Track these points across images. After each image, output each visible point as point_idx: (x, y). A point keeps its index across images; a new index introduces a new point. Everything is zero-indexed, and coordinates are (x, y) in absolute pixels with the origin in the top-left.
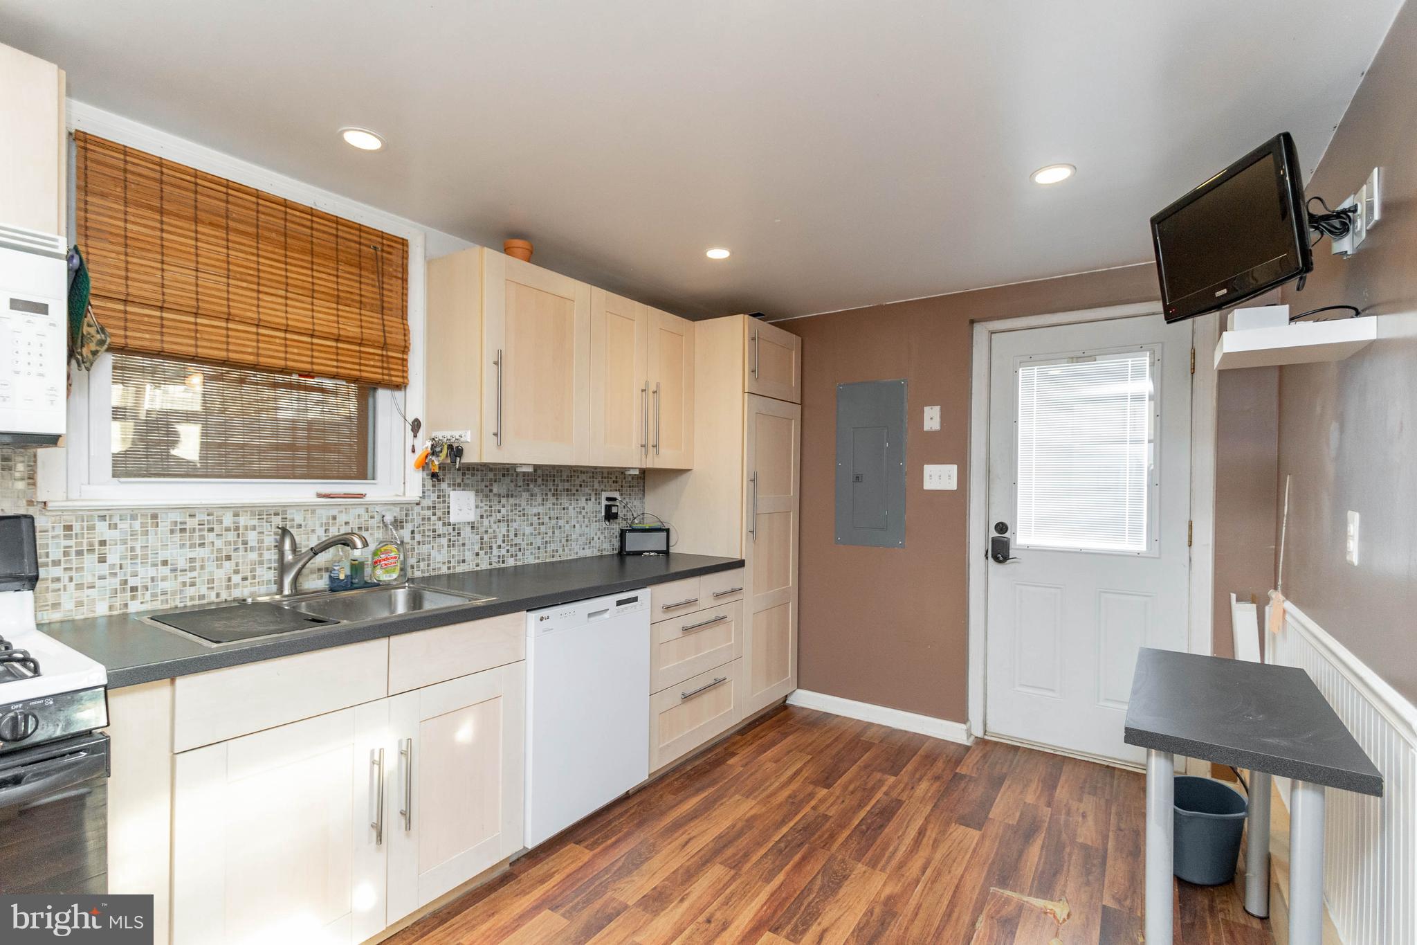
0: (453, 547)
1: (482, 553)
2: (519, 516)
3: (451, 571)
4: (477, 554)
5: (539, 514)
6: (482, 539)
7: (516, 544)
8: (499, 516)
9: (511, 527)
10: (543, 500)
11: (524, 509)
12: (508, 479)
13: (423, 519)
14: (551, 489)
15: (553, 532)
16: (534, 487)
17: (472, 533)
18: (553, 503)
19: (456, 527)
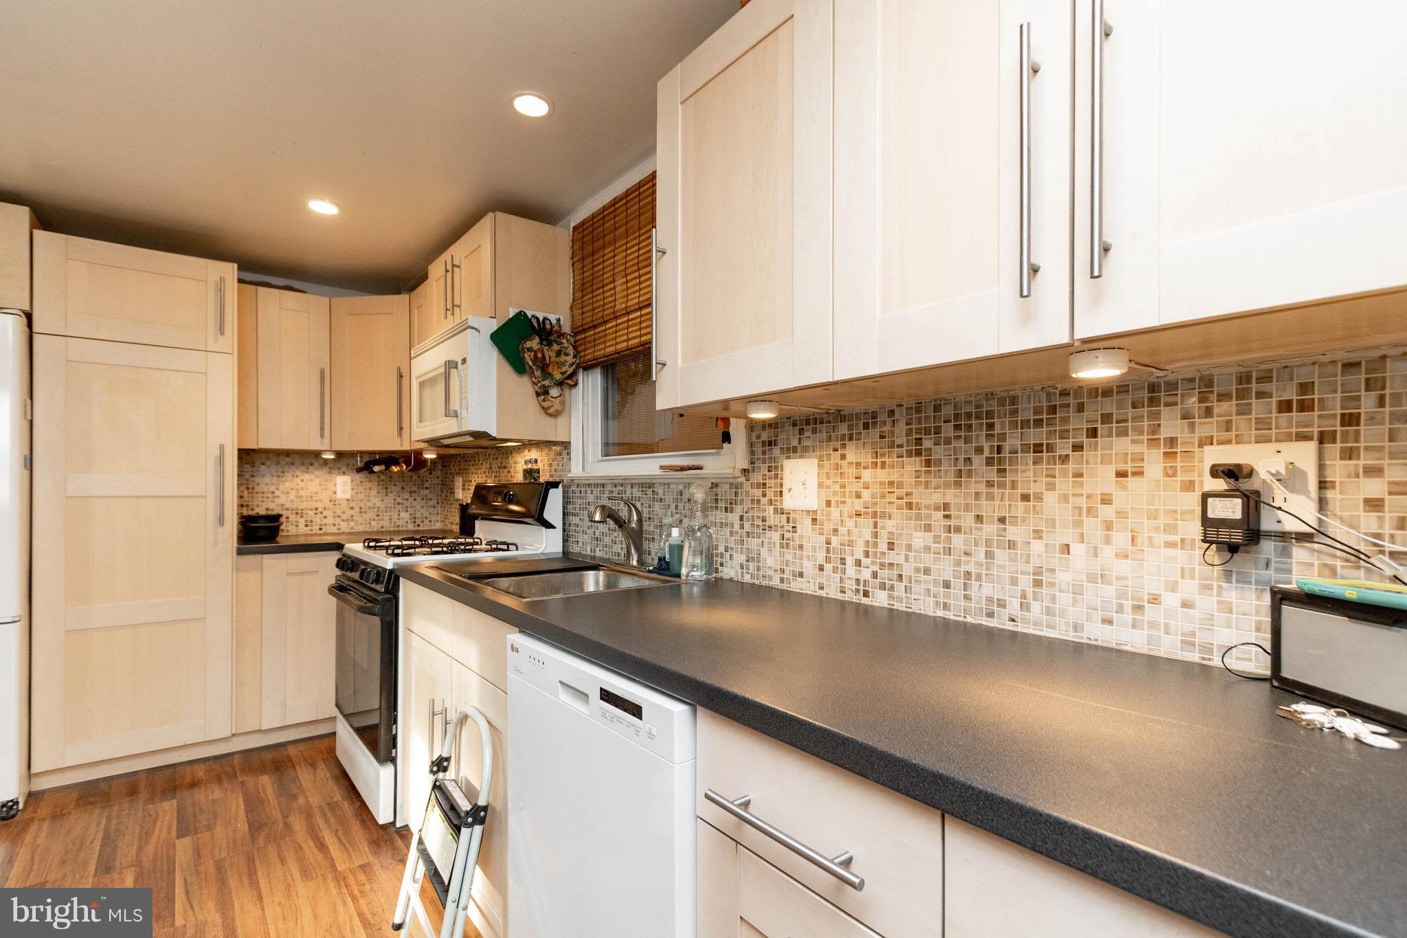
0: (787, 548)
1: (828, 567)
2: (899, 508)
3: (784, 586)
4: (821, 568)
5: (946, 506)
6: (828, 542)
7: (891, 565)
8: (858, 505)
9: (883, 528)
10: (959, 473)
11: (909, 494)
12: (875, 433)
13: (753, 501)
14: (982, 447)
15: (989, 555)
16: (936, 444)
17: (813, 529)
18: (987, 481)
19: (791, 516)
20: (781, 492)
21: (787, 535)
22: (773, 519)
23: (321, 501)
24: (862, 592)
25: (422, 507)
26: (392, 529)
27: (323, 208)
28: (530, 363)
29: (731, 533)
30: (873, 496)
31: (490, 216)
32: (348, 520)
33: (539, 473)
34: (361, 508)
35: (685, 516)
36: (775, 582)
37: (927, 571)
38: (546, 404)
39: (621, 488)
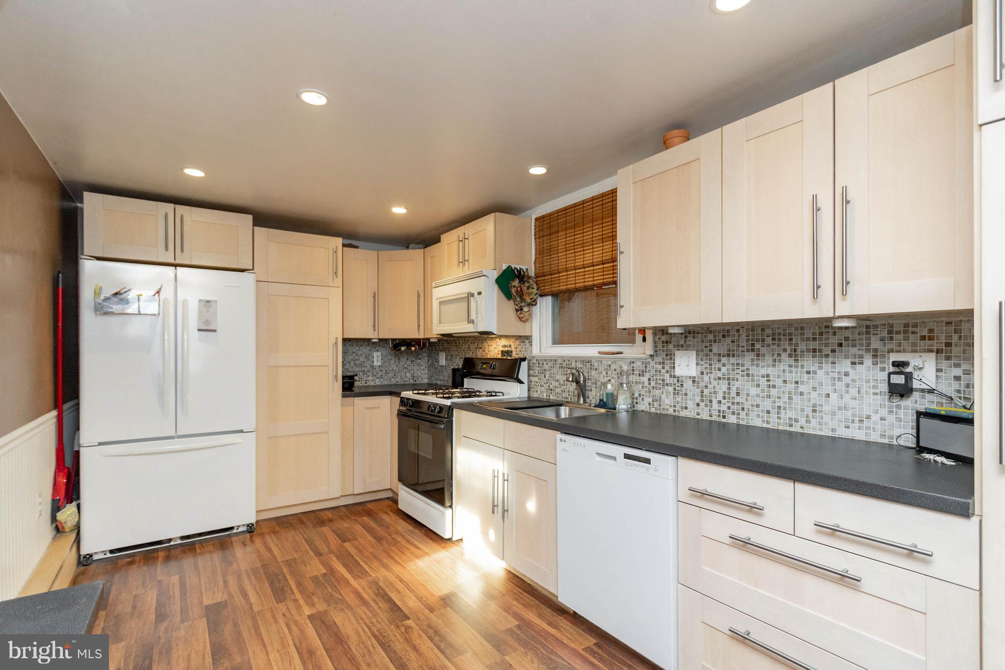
0: (678, 395)
1: (702, 404)
2: (743, 376)
3: (676, 414)
4: (698, 405)
5: (768, 376)
6: (702, 392)
7: (738, 403)
8: (719, 374)
9: (733, 385)
10: (775, 361)
11: (748, 369)
12: (728, 340)
13: (656, 371)
14: (787, 349)
15: (790, 398)
16: (762, 347)
17: (693, 386)
18: (789, 365)
19: (680, 379)
20: (674, 367)
21: (677, 388)
22: (668, 380)
23: (366, 367)
24: (721, 416)
25: (418, 370)
26: (402, 383)
27: (399, 210)
28: (515, 294)
29: (643, 387)
30: (728, 370)
31: (493, 214)
32: (379, 378)
33: (512, 353)
34: (386, 371)
35: (613, 378)
36: (671, 411)
37: (758, 406)
38: (521, 316)
39: (568, 362)
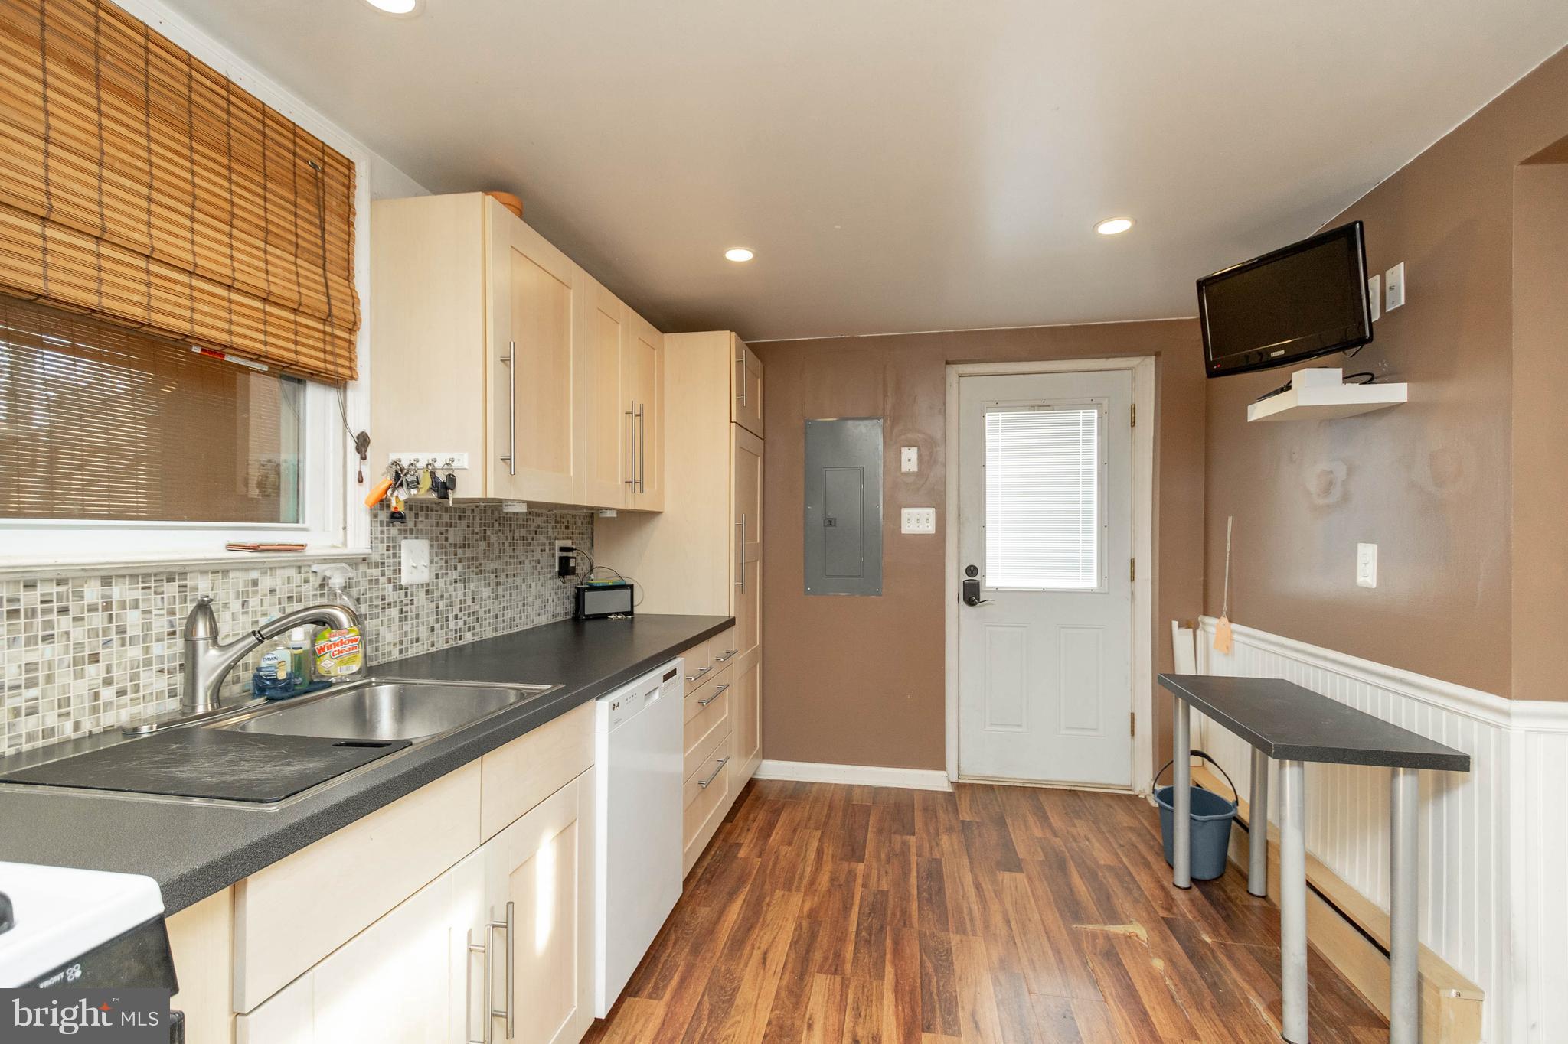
0: (405, 620)
1: (437, 627)
4: (432, 629)
5: (496, 570)
6: (437, 607)
8: (455, 575)
9: (469, 589)
12: (464, 523)
16: (491, 534)
17: (426, 599)
19: (409, 591)
20: (400, 570)
21: (405, 608)
22: (391, 595)
